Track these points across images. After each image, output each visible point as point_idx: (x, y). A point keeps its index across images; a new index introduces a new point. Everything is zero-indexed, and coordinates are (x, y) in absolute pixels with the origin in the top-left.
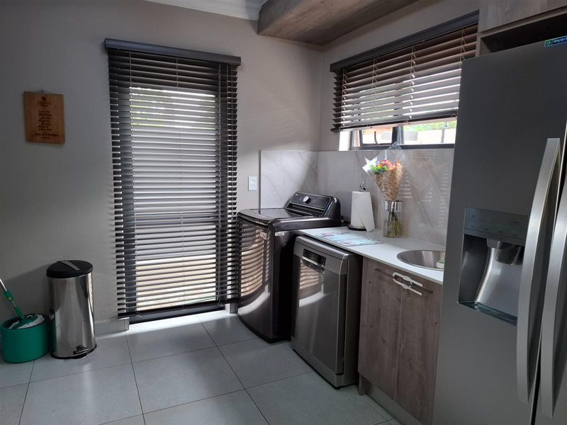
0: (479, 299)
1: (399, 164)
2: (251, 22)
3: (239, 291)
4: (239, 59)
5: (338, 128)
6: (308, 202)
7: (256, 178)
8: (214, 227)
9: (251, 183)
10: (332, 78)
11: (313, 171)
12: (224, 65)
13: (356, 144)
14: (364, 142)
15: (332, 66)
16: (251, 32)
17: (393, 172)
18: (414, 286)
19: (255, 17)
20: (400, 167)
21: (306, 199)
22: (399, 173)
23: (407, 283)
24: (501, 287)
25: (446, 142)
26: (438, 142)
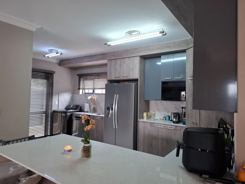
0: (109, 117)
1: (95, 97)
2: (57, 63)
3: (52, 132)
4: (55, 72)
5: (79, 89)
6: (72, 107)
7: (58, 101)
8: (45, 115)
9: (56, 102)
10: (78, 77)
11: (72, 99)
12: (51, 73)
13: (84, 93)
14: (86, 92)
15: (77, 74)
16: (57, 66)
17: (94, 99)
18: (100, 118)
19: (59, 62)
20: (95, 98)
21: (72, 106)
22: (95, 99)
23: (99, 118)
24: (112, 114)
25: (103, 93)
26: (101, 93)
